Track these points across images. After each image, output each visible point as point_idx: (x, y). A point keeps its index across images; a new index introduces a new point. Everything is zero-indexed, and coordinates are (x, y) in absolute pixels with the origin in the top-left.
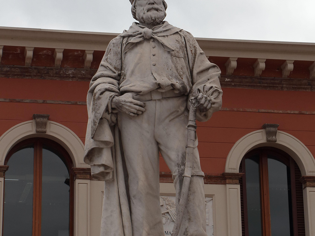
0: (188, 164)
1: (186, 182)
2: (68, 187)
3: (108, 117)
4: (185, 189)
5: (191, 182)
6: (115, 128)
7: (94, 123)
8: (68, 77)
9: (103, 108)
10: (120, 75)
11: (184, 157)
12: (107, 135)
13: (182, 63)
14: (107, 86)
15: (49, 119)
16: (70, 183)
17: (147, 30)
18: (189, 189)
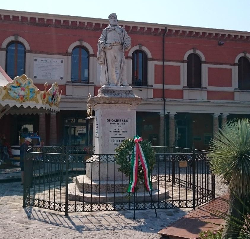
0: (122, 62)
1: (122, 66)
2: (88, 59)
3: (103, 49)
4: (121, 68)
5: (123, 67)
6: (105, 52)
7: (100, 51)
8: (88, 29)
9: (102, 47)
10: (106, 39)
11: (121, 60)
12: (102, 54)
13: (122, 36)
14: (103, 42)
15: (83, 41)
16: (88, 58)
17: (113, 28)
18: (123, 68)
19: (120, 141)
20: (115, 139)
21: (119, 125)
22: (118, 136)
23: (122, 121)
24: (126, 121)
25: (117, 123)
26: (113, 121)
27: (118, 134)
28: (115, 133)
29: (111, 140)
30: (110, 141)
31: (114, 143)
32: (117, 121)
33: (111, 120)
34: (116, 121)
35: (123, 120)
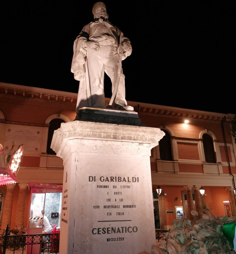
3: (83, 51)
19: (120, 232)
20: (106, 225)
21: (116, 190)
22: (114, 217)
23: (122, 179)
24: (131, 179)
25: (111, 184)
26: (102, 180)
27: (114, 211)
28: (108, 210)
29: (98, 229)
30: (95, 231)
31: (107, 236)
32: (112, 180)
33: (98, 178)
34: (109, 179)
35: (124, 178)
